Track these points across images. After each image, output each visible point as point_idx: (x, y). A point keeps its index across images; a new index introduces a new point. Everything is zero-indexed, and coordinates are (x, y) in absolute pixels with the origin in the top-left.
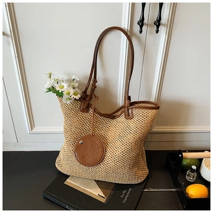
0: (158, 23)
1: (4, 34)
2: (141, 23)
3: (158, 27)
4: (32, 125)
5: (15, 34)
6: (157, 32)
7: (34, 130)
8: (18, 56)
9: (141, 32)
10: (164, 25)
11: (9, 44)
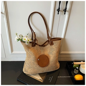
0: (65, 10)
1: (2, 13)
2: (59, 10)
3: (65, 12)
4: (12, 51)
5: (6, 13)
6: (65, 14)
7: (13, 53)
8: (7, 22)
9: (58, 14)
10: (67, 11)
11: (4, 17)
